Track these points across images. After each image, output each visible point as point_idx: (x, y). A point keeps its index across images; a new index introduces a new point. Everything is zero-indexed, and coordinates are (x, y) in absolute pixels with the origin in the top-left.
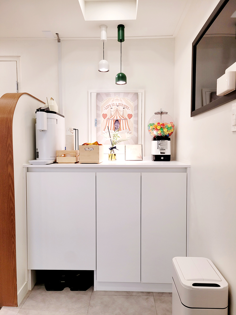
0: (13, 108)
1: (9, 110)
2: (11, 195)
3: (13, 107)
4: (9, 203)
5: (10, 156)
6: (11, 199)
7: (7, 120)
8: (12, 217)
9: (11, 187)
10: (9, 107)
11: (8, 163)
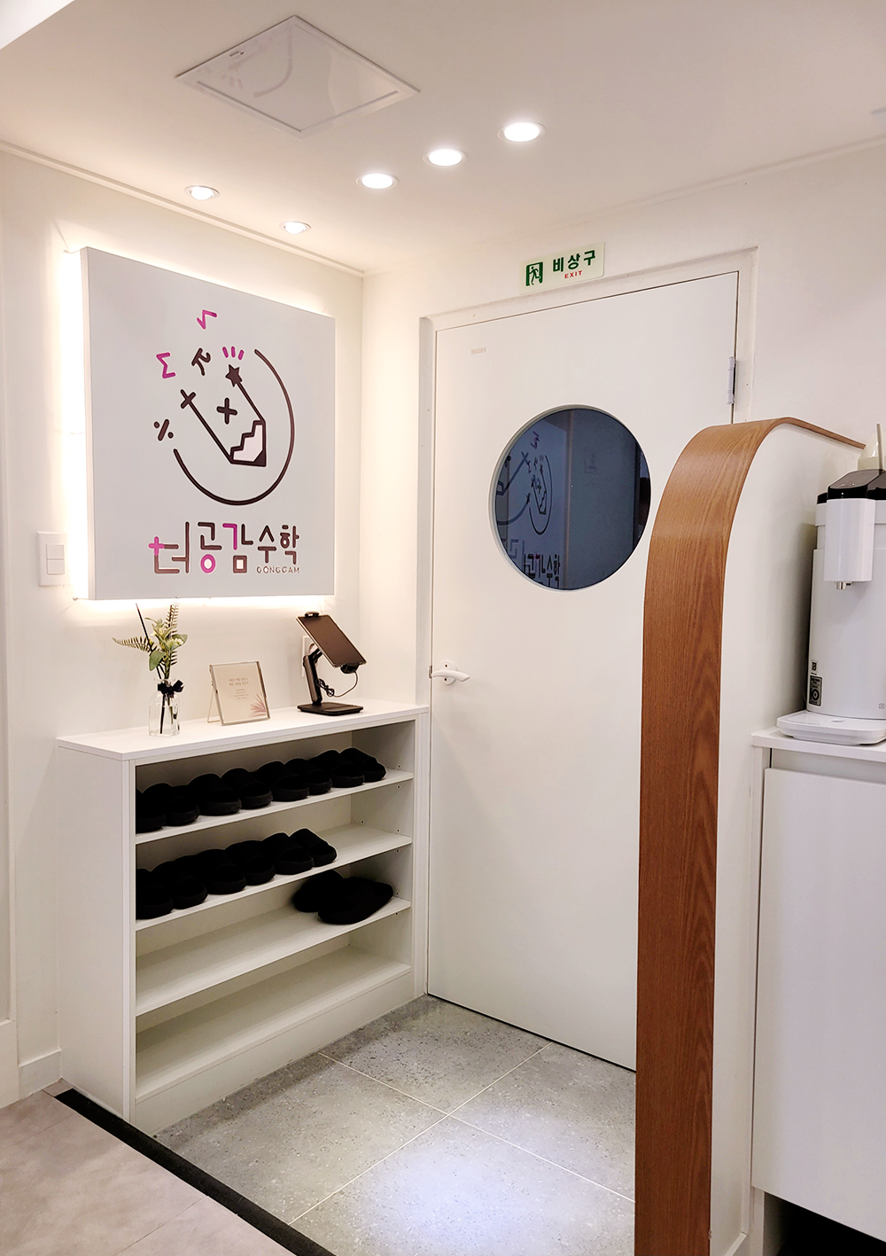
0: (730, 498)
1: (713, 505)
2: (704, 866)
3: (731, 494)
4: (692, 898)
5: (708, 703)
6: (701, 883)
7: (705, 550)
8: (703, 957)
9: (704, 834)
10: (716, 492)
11: (698, 731)
